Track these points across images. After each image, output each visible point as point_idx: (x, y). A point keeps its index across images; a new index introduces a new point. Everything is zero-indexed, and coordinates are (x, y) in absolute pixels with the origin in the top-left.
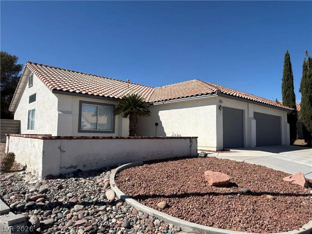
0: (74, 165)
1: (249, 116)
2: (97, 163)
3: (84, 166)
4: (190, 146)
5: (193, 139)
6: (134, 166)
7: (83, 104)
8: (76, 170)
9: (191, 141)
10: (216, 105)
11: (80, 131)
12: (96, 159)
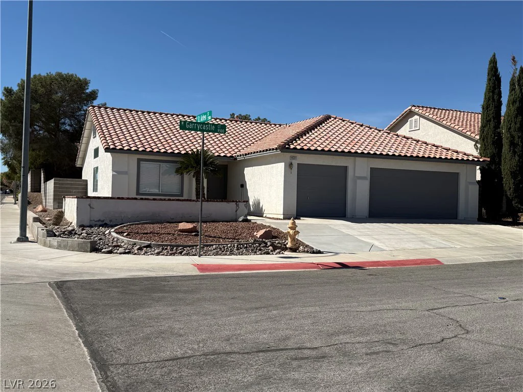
0: (102, 219)
1: (356, 175)
2: (122, 220)
3: (111, 221)
4: (236, 211)
5: (240, 203)
6: (153, 224)
7: (141, 162)
8: (103, 223)
9: (237, 205)
10: (283, 163)
11: (138, 193)
12: (122, 217)
